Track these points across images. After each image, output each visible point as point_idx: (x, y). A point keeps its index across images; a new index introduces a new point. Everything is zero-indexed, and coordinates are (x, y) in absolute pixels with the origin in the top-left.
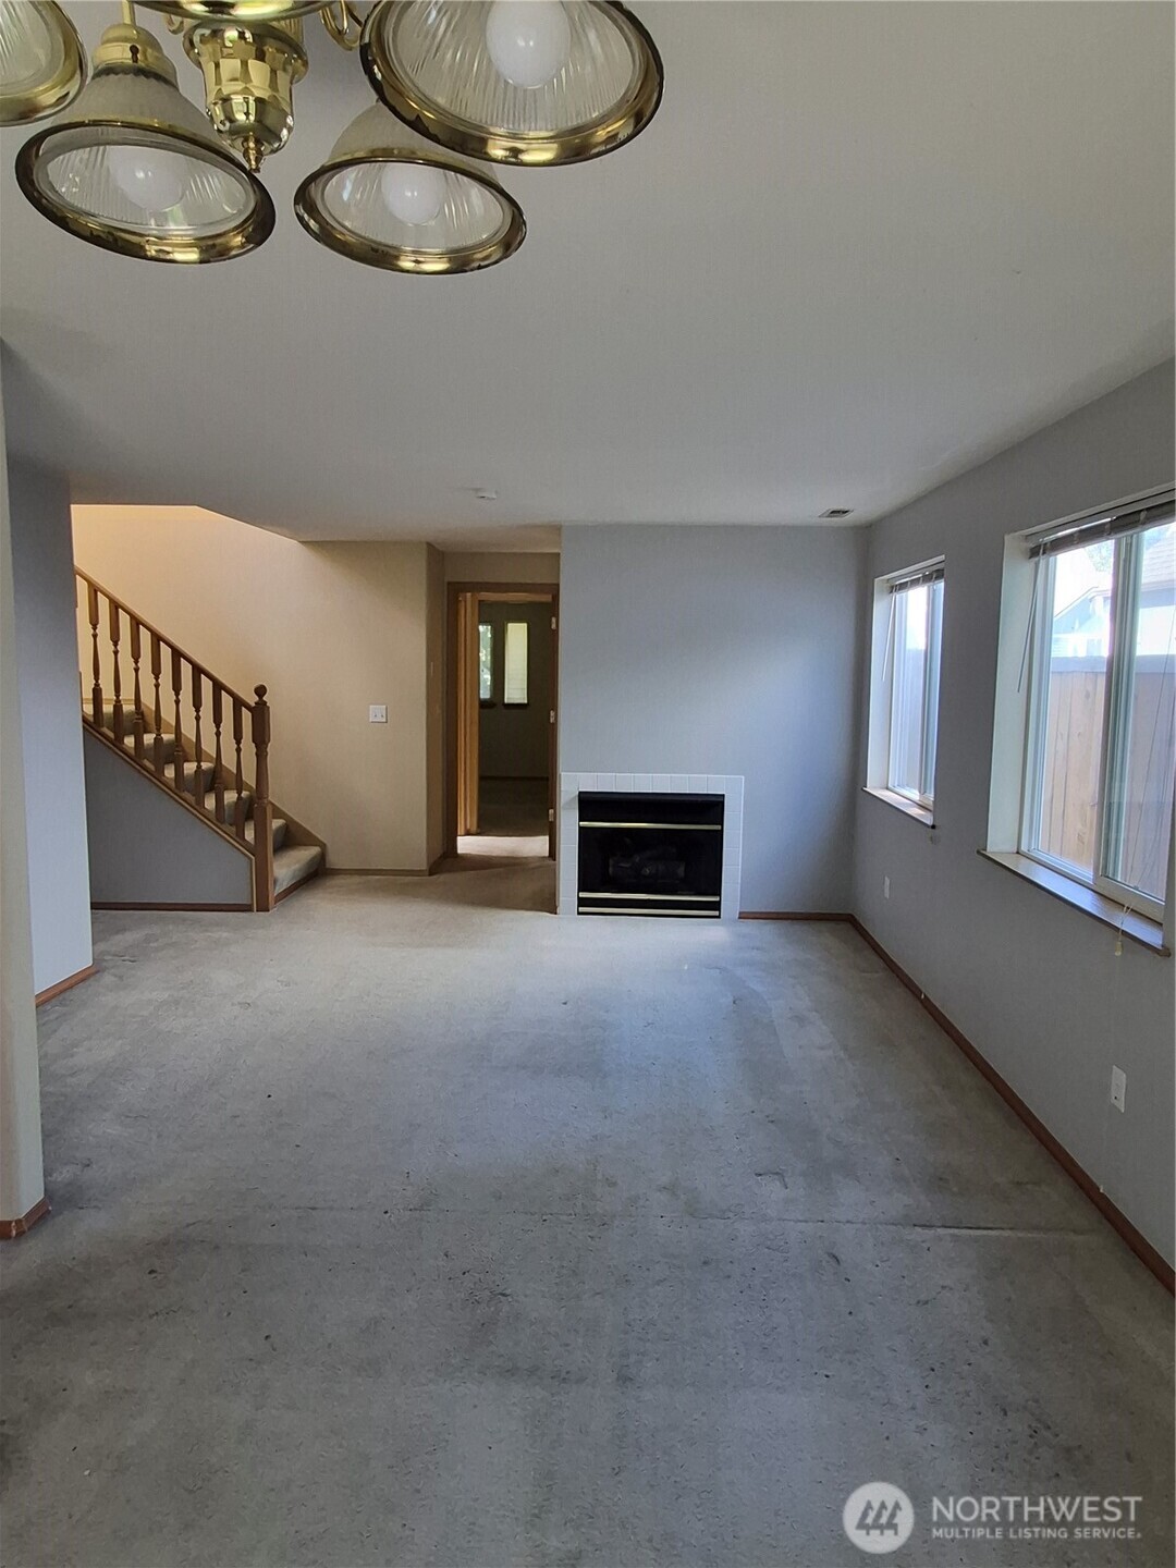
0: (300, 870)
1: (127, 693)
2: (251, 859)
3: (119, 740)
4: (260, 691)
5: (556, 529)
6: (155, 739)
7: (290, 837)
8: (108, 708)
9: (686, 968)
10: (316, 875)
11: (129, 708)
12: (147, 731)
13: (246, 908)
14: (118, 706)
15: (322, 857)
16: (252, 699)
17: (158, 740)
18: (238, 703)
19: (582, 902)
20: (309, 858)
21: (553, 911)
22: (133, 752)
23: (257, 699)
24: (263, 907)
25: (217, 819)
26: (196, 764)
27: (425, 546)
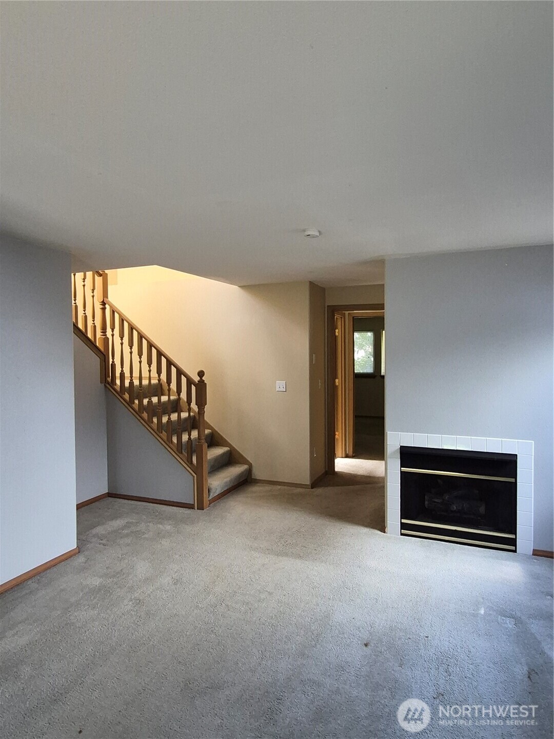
0: (231, 481)
1: (136, 374)
2: (194, 477)
3: (131, 402)
4: (201, 374)
5: (380, 263)
6: (148, 401)
7: (231, 459)
8: (127, 384)
9: (482, 612)
10: (244, 482)
11: (136, 382)
12: (163, 394)
13: (190, 506)
14: (131, 383)
15: (249, 472)
16: (196, 379)
17: (150, 402)
18: (190, 382)
19: (404, 526)
20: (240, 472)
21: (383, 529)
22: (137, 409)
23: (199, 378)
24: (201, 507)
25: (177, 450)
26: (168, 417)
27: (308, 284)
